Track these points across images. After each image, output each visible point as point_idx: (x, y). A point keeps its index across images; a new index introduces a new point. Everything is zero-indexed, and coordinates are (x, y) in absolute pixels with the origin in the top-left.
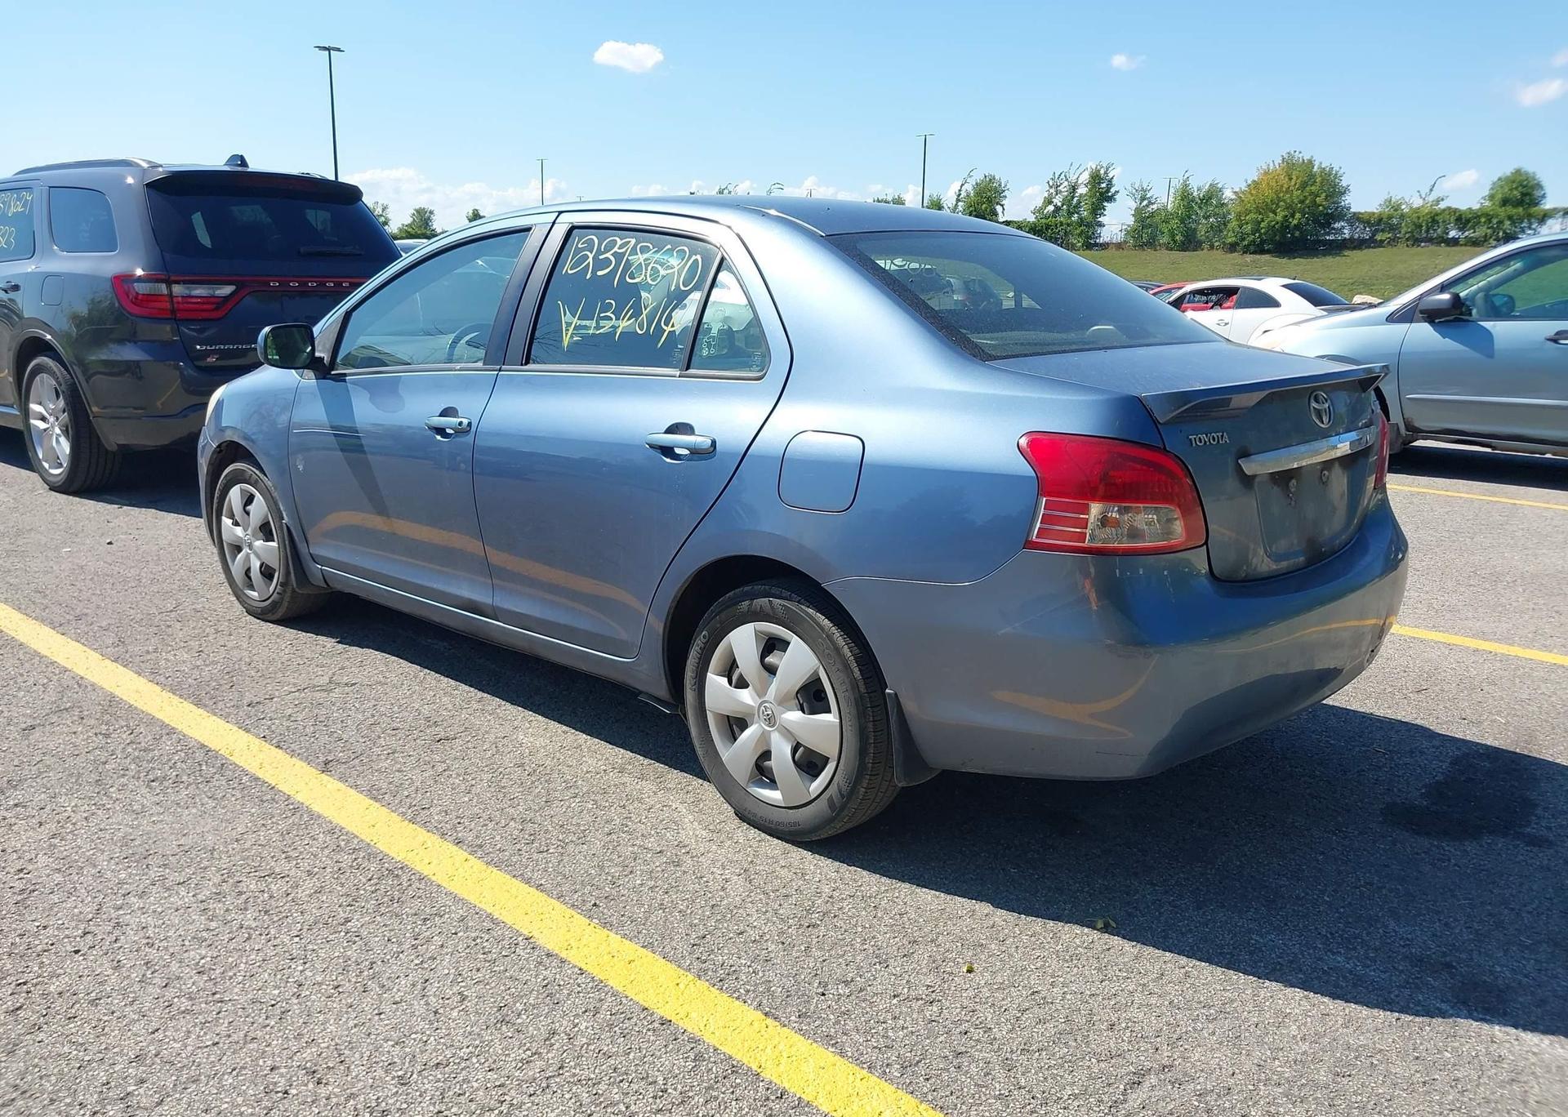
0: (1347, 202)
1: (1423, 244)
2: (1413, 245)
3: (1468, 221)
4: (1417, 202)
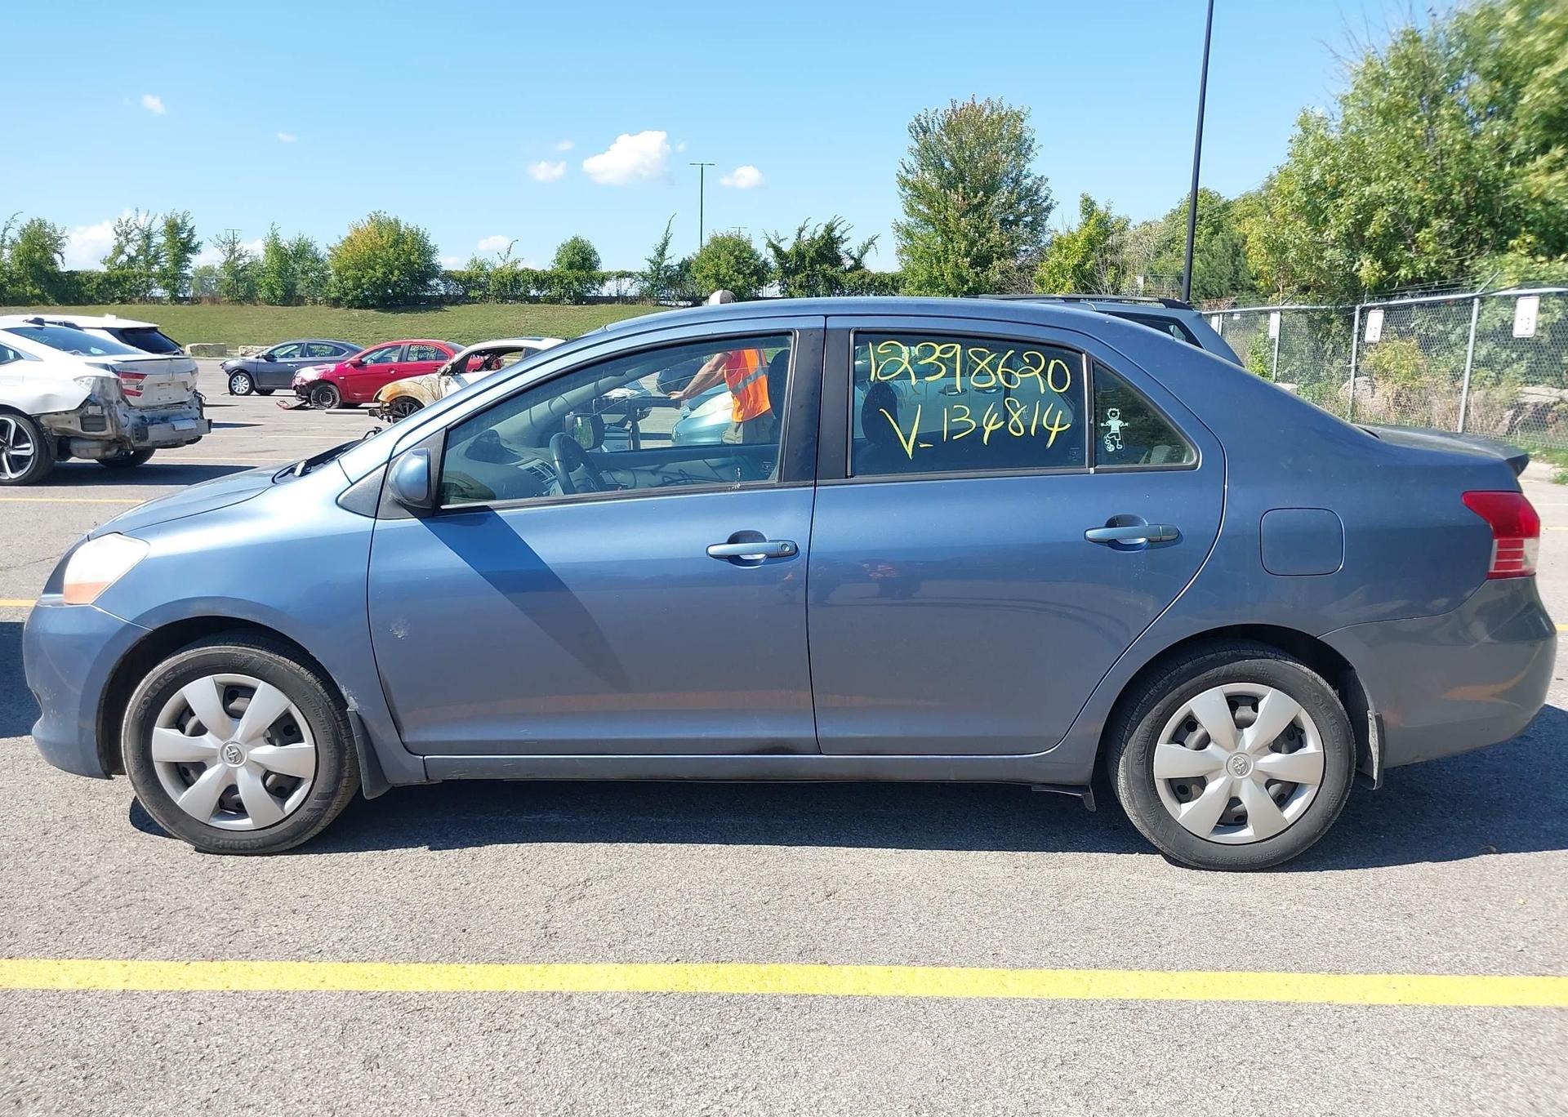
0: (437, 261)
1: (510, 301)
2: (502, 302)
3: (544, 282)
4: (499, 264)
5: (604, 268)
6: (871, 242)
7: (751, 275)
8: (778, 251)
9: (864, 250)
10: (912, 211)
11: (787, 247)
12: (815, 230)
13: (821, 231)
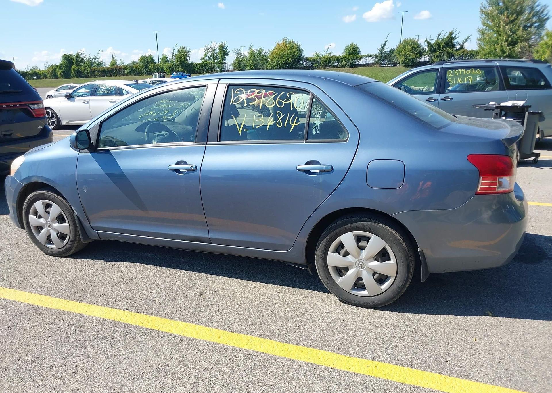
0: (303, 54)
1: (327, 68)
2: (325, 68)
3: (340, 60)
4: (324, 54)
5: (361, 54)
6: (468, 38)
7: (417, 54)
8: (429, 43)
9: (466, 40)
10: (484, 24)
11: (432, 42)
12: (445, 34)
13: (447, 35)
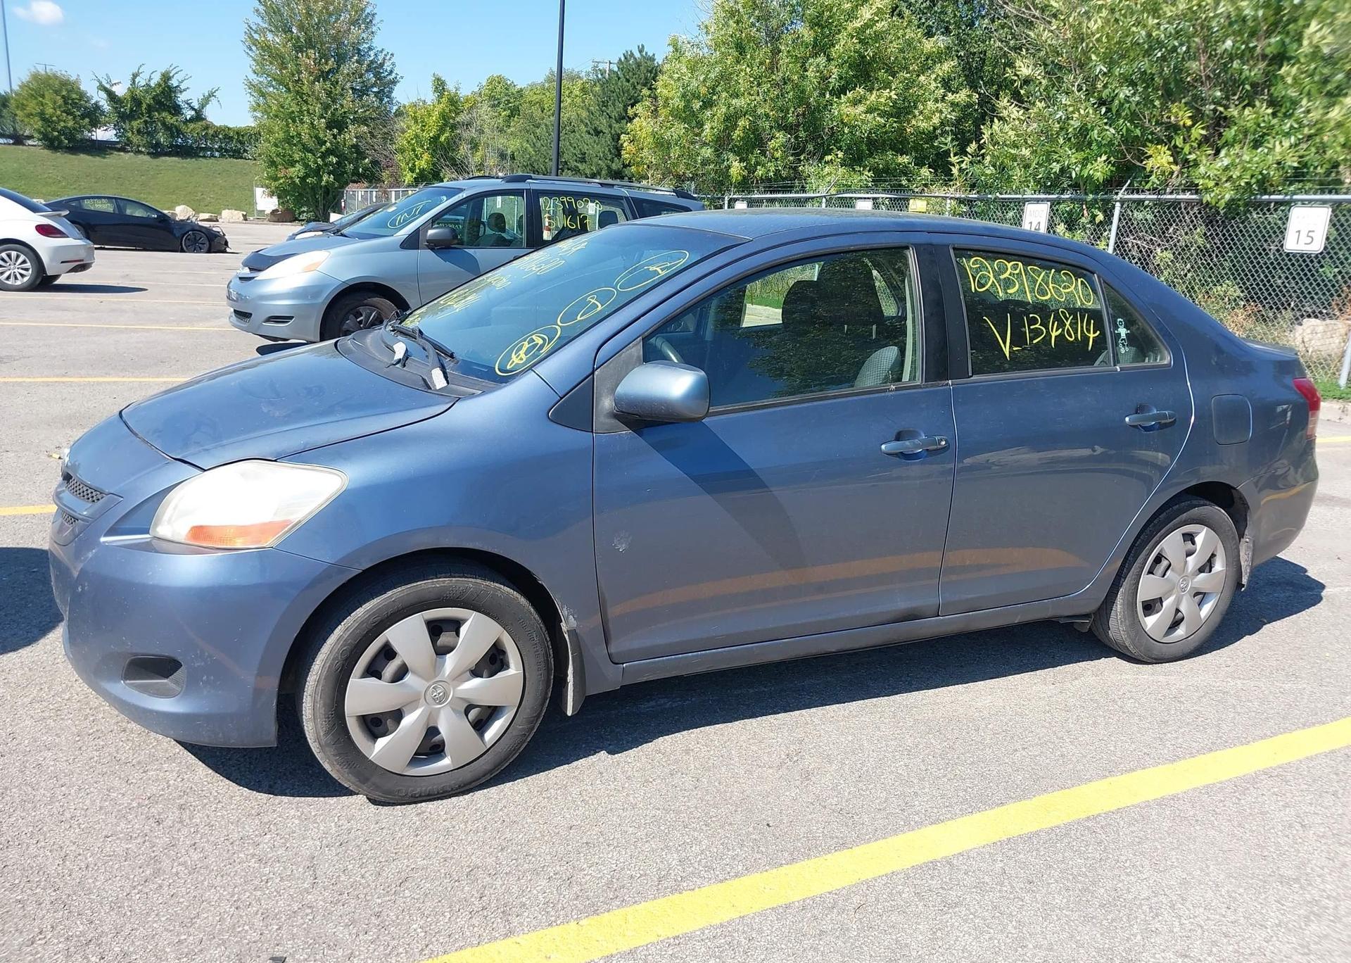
6: (211, 95)
7: (83, 116)
9: (206, 101)
12: (151, 76)
13: (156, 79)
